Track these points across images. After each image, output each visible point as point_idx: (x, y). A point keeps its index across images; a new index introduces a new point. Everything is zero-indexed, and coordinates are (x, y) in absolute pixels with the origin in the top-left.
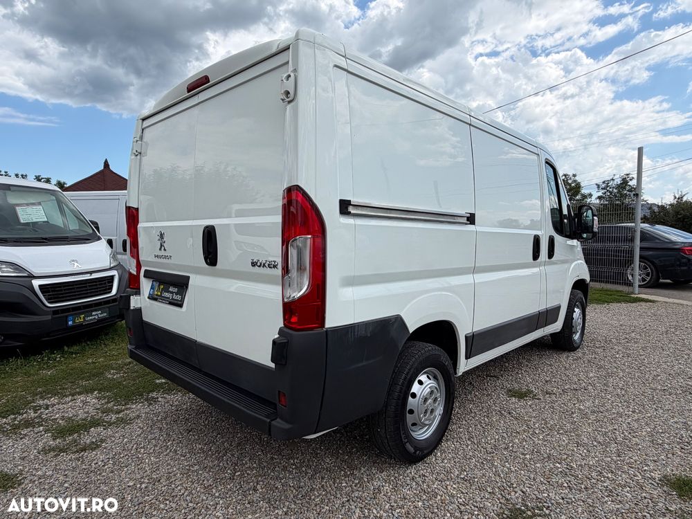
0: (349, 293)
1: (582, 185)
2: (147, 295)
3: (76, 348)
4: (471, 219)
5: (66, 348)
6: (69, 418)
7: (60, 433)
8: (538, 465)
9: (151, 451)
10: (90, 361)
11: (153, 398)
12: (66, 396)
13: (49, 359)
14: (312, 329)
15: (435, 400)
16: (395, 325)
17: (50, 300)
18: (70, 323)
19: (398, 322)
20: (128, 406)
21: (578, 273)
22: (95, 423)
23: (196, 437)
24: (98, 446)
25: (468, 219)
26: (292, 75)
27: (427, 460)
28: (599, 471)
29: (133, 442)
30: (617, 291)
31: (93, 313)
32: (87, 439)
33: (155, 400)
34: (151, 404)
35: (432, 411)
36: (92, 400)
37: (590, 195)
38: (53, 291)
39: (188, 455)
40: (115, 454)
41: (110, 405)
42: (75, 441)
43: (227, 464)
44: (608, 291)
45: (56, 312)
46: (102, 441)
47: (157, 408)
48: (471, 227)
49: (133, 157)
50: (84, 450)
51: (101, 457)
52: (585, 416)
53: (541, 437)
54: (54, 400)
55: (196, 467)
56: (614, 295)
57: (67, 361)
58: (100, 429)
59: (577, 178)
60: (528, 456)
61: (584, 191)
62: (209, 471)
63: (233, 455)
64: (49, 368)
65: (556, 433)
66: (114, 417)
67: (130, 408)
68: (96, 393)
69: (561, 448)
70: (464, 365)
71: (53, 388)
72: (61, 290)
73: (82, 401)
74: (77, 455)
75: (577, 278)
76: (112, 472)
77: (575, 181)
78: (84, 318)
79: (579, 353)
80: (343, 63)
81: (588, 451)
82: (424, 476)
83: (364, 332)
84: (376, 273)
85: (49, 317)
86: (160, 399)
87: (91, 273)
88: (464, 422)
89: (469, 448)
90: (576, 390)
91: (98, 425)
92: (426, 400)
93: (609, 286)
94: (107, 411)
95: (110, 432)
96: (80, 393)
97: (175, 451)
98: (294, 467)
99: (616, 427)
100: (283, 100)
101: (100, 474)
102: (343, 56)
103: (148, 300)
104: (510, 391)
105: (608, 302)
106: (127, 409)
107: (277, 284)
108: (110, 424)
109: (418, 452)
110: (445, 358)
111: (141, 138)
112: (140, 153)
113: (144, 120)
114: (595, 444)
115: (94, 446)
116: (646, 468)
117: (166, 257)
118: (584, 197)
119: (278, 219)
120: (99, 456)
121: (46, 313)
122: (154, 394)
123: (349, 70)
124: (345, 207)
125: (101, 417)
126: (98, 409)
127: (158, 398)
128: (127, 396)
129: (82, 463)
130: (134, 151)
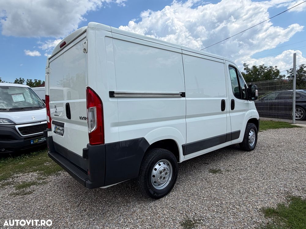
0: (116, 129)
1: (280, 71)
2: (53, 131)
3: (35, 153)
4: (183, 95)
5: (31, 153)
6: (24, 182)
7: (19, 187)
8: (208, 202)
9: (51, 195)
10: (40, 158)
11: (59, 173)
12: (26, 173)
13: (23, 158)
14: (99, 144)
15: (166, 173)
16: (142, 142)
17: (23, 133)
18: (32, 143)
19: (143, 140)
20: (48, 177)
21: (251, 116)
22: (34, 183)
23: (71, 189)
24: (31, 193)
25: (181, 95)
26: (86, 42)
27: (161, 199)
28: (234, 205)
29: (45, 191)
30: (285, 123)
31: (42, 139)
32: (28, 190)
33: (60, 174)
34: (57, 176)
35: (164, 178)
36: (35, 174)
37: (284, 76)
38: (24, 130)
39: (65, 197)
40: (37, 196)
41: (41, 176)
42: (24, 191)
43: (79, 200)
44: (280, 122)
45: (26, 138)
46: (34, 191)
47: (60, 177)
48: (183, 99)
49: (46, 75)
50: (26, 194)
51: (31, 197)
52: (240, 180)
53: (215, 190)
54: (21, 174)
55: (66, 201)
56: (283, 124)
57: (31, 159)
58: (35, 186)
59: (277, 68)
60: (205, 198)
61: (281, 74)
62: (70, 203)
63: (82, 197)
64: (23, 161)
65: (223, 188)
66: (41, 181)
67: (49, 178)
68: (38, 171)
69: (222, 195)
70: (183, 158)
71: (23, 170)
72: (28, 129)
73: (31, 175)
74: (22, 196)
75: (251, 118)
76: (33, 203)
77: (277, 69)
78: (38, 141)
79: (252, 152)
80: (110, 34)
81: (233, 196)
82: (156, 206)
83: (124, 145)
84: (130, 120)
85: (23, 141)
86: (62, 174)
87: (40, 122)
88: (184, 184)
89: (181, 194)
90: (242, 169)
91: (35, 184)
92: (161, 172)
93: (282, 120)
94: (39, 179)
95: (38, 187)
96: (31, 172)
97: (60, 195)
98: (104, 202)
99: (252, 186)
100: (84, 52)
101: (28, 204)
102: (110, 32)
103: (54, 133)
104: (211, 170)
105: (278, 128)
106: (47, 178)
107: (86, 126)
108: (39, 184)
109: (155, 194)
110: (172, 156)
111: (49, 67)
112: (49, 73)
113: (49, 59)
114: (238, 193)
115: (30, 193)
116: (256, 204)
117: (57, 115)
118: (281, 77)
119: (85, 100)
120: (31, 196)
121: (21, 139)
122: (60, 172)
123: (113, 37)
124: (112, 94)
125: (37, 181)
126: (36, 178)
127: (61, 173)
128: (49, 172)
129: (23, 199)
130: (46, 72)
